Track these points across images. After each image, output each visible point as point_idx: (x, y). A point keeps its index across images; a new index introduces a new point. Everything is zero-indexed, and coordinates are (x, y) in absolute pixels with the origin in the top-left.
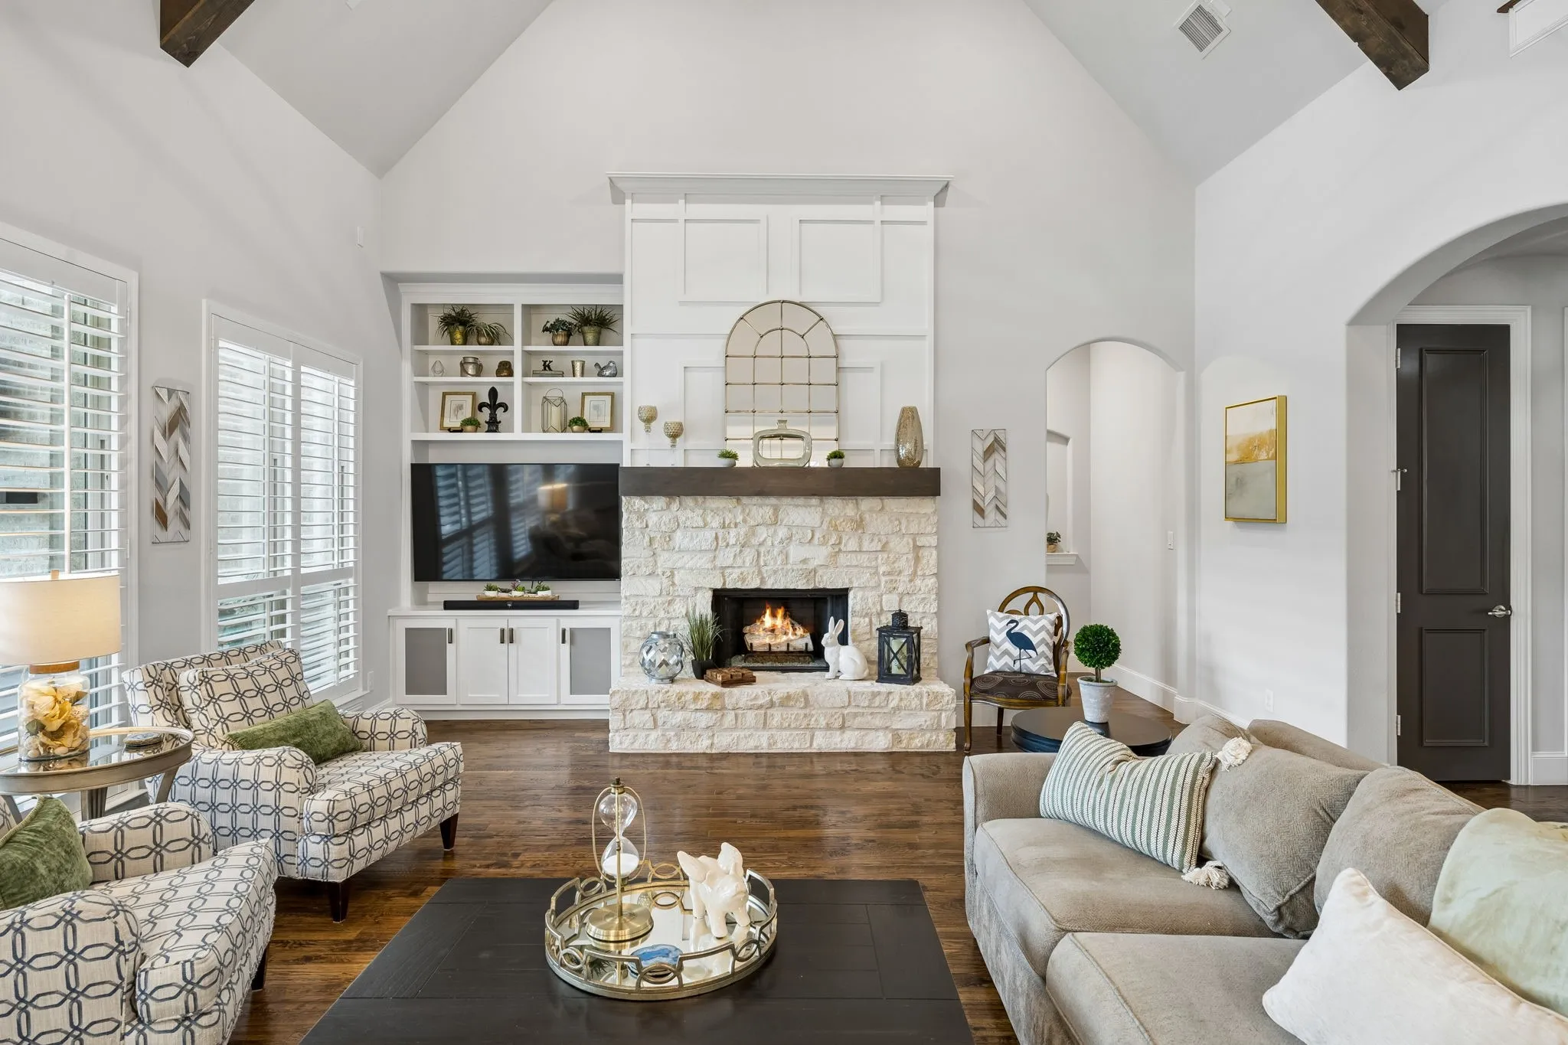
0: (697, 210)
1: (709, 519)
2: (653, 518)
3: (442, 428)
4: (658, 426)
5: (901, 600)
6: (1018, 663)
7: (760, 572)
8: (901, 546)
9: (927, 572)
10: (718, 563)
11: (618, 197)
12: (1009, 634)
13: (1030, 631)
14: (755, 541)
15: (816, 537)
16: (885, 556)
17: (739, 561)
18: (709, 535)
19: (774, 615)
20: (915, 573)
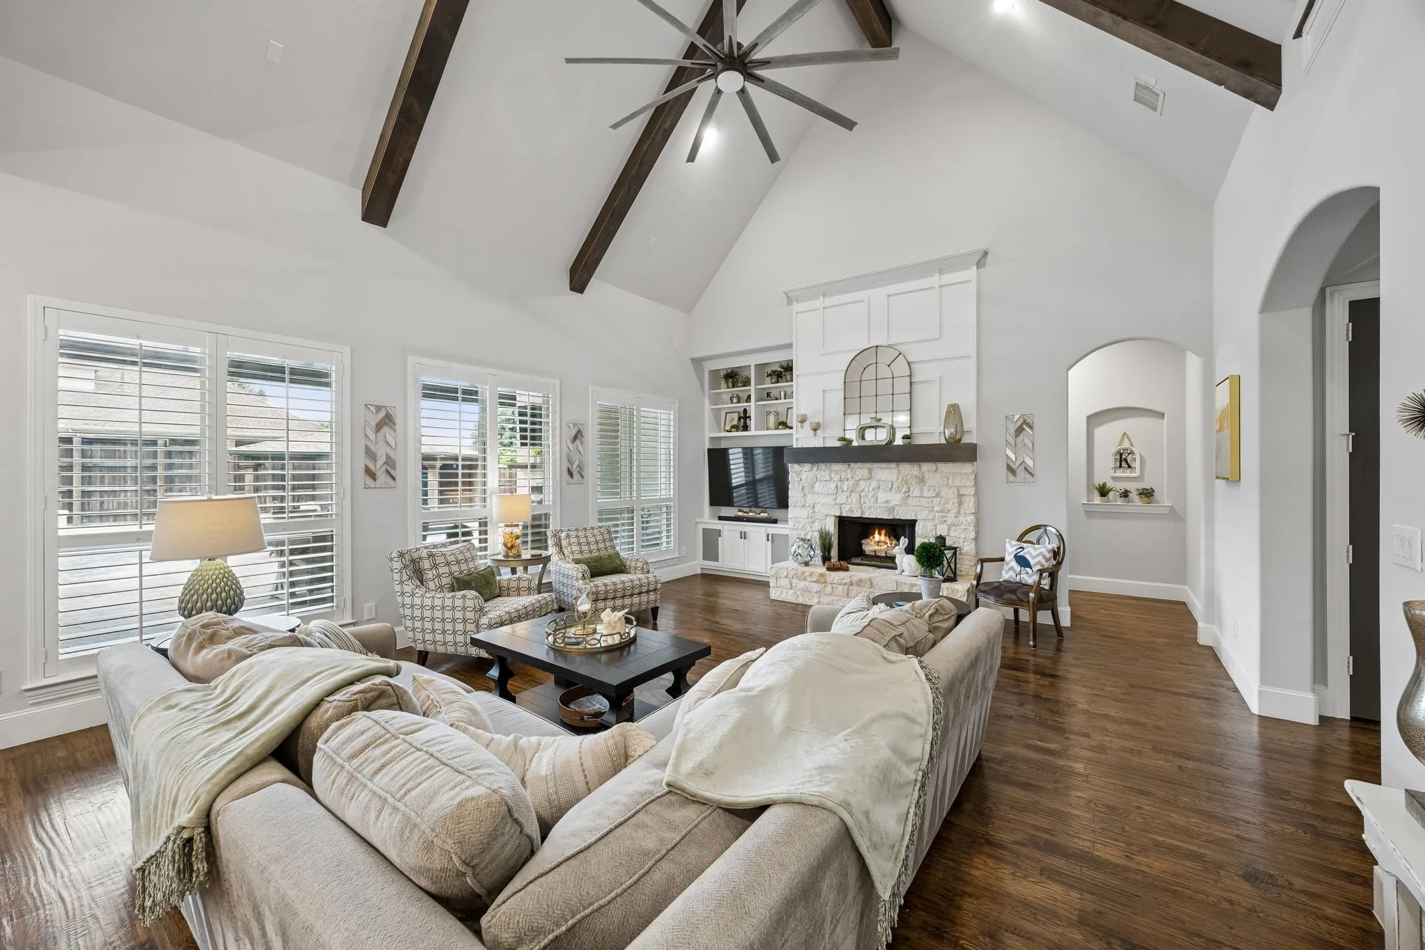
0: (829, 301)
1: (833, 476)
2: (804, 476)
3: (725, 430)
4: (806, 424)
5: (949, 529)
6: (1018, 576)
7: (861, 507)
8: (949, 494)
9: (967, 512)
10: (838, 501)
11: (790, 301)
12: (1016, 556)
13: (1030, 555)
14: (858, 489)
15: (894, 486)
16: (938, 499)
17: (849, 500)
18: (833, 485)
19: (880, 534)
20: (959, 512)
